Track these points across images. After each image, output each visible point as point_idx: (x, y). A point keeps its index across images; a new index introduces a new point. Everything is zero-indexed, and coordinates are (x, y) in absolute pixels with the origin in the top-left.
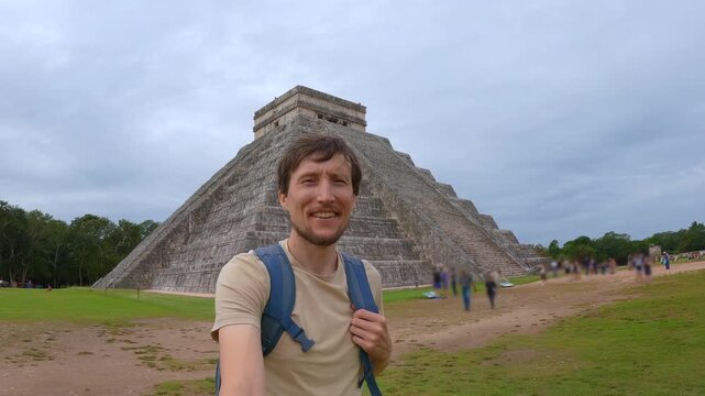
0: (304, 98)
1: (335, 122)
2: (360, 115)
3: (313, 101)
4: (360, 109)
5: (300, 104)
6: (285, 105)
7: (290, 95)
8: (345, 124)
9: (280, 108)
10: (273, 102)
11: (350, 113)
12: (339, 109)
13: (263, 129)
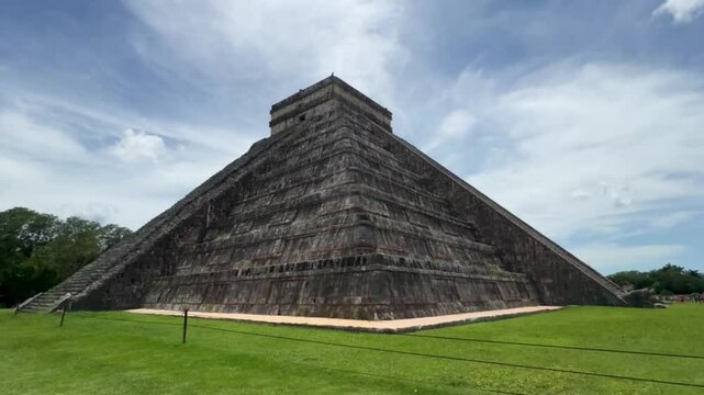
6: (314, 97)
9: (306, 101)
10: (298, 94)
13: (283, 123)
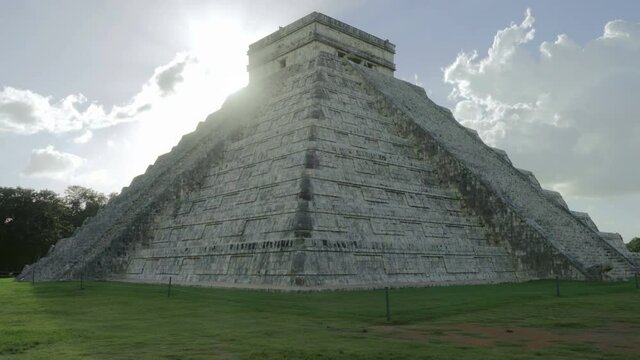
0: (322, 29)
1: (358, 62)
2: (387, 55)
3: (334, 34)
4: (387, 47)
5: (317, 37)
7: (303, 24)
8: (370, 66)
11: (376, 52)
12: (364, 47)
